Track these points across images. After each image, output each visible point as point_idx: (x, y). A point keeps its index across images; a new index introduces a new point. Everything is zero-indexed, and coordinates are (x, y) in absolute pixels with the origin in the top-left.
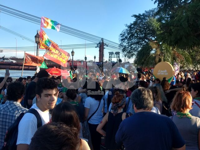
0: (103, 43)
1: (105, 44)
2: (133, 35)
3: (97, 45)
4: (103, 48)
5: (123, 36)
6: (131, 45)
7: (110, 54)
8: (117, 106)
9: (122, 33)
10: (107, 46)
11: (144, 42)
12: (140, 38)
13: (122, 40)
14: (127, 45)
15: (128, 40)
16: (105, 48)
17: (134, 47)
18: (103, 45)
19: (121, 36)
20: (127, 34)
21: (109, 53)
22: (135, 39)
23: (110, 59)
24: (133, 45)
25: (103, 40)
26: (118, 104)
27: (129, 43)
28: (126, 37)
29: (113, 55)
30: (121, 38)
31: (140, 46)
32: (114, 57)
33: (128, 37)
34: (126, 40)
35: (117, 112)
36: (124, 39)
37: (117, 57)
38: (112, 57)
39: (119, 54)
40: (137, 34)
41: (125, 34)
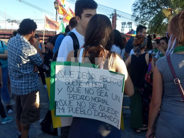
0: (115, 14)
1: (118, 15)
2: (145, 5)
3: (110, 16)
4: (116, 19)
5: (135, 6)
6: (144, 14)
7: (122, 25)
8: (140, 48)
9: (135, 3)
10: (120, 17)
11: (156, 12)
12: (152, 8)
13: (135, 10)
14: (139, 15)
15: (140, 10)
16: (117, 19)
17: (146, 16)
18: (116, 16)
19: (134, 5)
20: (139, 4)
21: (122, 23)
22: (147, 8)
23: (123, 29)
24: (145, 15)
25: (116, 11)
26: (141, 46)
27: (141, 12)
28: (139, 7)
29: (125, 25)
30: (134, 8)
31: (152, 15)
32: (127, 27)
33: (141, 7)
34: (139, 10)
35: (141, 53)
36: (136, 9)
37: (129, 27)
38: (124, 27)
39: (131, 24)
40: (150, 4)
41: (137, 4)
